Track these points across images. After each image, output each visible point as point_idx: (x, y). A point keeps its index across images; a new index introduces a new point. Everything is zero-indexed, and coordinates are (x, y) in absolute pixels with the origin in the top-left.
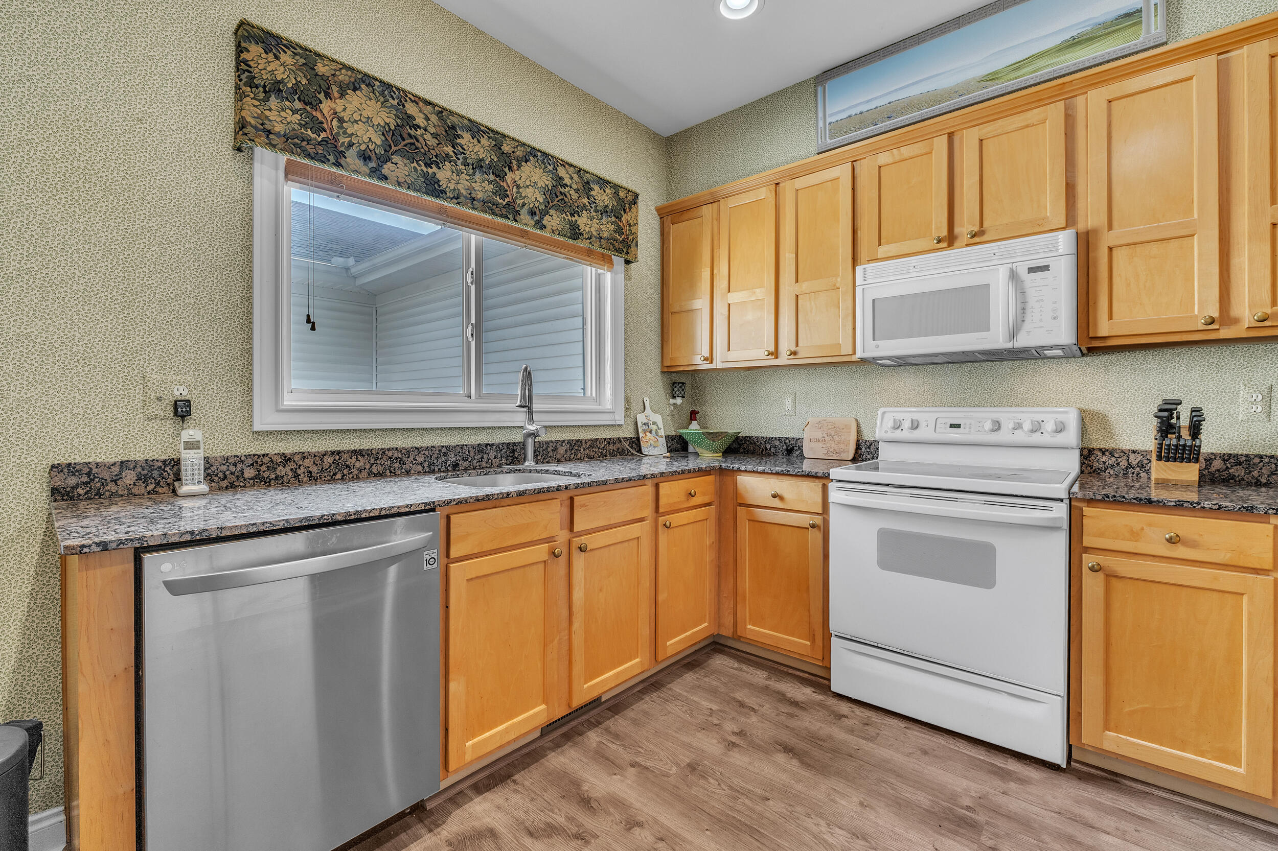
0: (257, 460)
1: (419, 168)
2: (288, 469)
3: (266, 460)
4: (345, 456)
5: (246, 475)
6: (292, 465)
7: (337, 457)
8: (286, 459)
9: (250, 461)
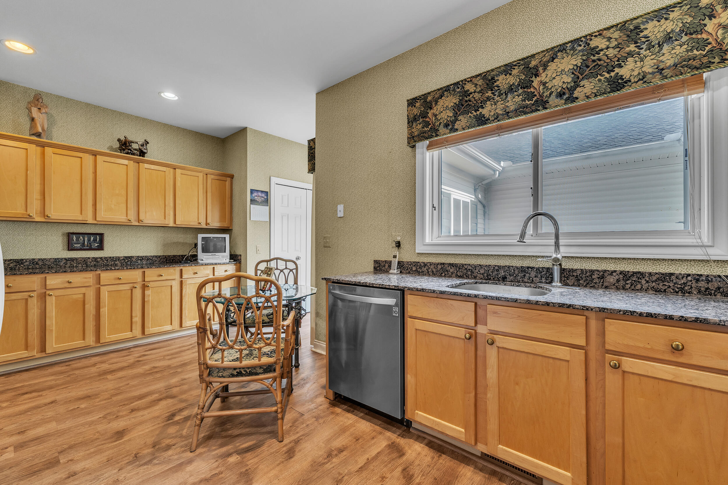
0: (416, 264)
1: (472, 115)
2: (426, 268)
3: (419, 264)
4: (446, 266)
5: (413, 269)
6: (427, 267)
7: (443, 266)
8: (425, 265)
9: (414, 264)
